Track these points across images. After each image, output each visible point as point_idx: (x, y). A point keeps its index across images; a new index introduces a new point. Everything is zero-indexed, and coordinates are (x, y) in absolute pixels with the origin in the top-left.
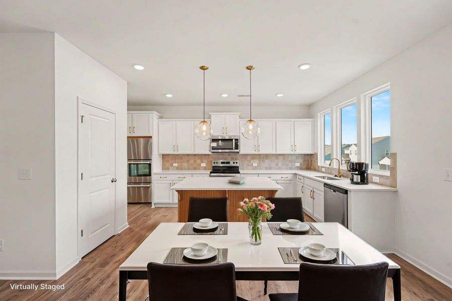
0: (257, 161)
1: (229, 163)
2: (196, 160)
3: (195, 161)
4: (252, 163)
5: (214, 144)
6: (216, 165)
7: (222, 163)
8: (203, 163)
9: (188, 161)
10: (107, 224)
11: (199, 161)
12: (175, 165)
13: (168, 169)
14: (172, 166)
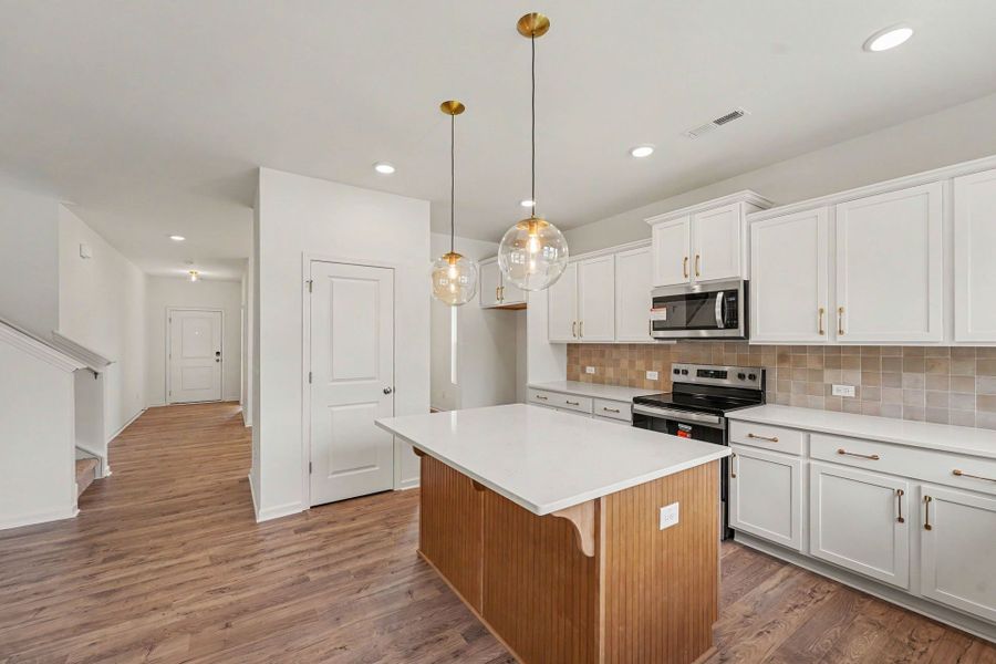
0: (857, 376)
1: (723, 375)
2: (634, 362)
3: (632, 364)
4: (827, 381)
5: (661, 314)
6: (681, 378)
7: (701, 373)
8: (651, 370)
9: (616, 363)
10: (373, 466)
11: (640, 364)
12: (591, 370)
13: (577, 379)
14: (584, 370)
